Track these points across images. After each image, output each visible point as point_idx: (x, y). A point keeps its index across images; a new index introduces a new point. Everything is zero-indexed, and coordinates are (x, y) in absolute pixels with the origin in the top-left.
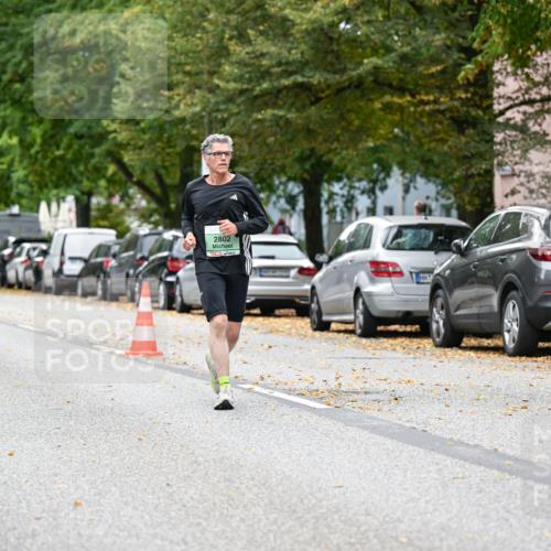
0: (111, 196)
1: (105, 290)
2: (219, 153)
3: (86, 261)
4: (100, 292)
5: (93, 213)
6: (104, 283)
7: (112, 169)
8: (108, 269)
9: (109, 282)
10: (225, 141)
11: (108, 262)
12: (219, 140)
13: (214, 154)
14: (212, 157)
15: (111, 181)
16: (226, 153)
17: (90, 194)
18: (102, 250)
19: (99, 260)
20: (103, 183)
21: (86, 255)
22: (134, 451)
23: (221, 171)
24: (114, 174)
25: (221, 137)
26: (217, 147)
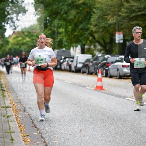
0: (91, 46)
1: (89, 71)
2: (138, 33)
3: (83, 63)
4: (87, 72)
5: (86, 50)
6: (88, 70)
7: (91, 38)
8: (89, 66)
9: (90, 69)
10: (140, 29)
11: (89, 64)
12: (138, 29)
13: (137, 33)
14: (136, 34)
15: (91, 41)
16: (140, 33)
17: (84, 45)
18: (88, 60)
19: (87, 63)
20: (88, 42)
21: (83, 62)
22: (97, 116)
23: (139, 38)
24: (91, 39)
25: (138, 27)
26: (138, 31)
